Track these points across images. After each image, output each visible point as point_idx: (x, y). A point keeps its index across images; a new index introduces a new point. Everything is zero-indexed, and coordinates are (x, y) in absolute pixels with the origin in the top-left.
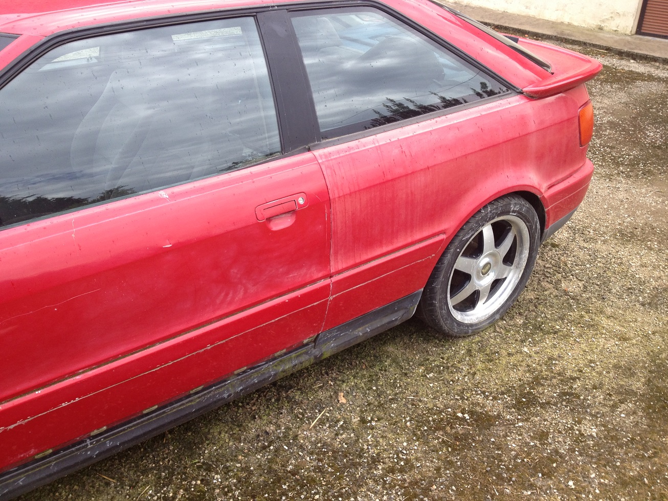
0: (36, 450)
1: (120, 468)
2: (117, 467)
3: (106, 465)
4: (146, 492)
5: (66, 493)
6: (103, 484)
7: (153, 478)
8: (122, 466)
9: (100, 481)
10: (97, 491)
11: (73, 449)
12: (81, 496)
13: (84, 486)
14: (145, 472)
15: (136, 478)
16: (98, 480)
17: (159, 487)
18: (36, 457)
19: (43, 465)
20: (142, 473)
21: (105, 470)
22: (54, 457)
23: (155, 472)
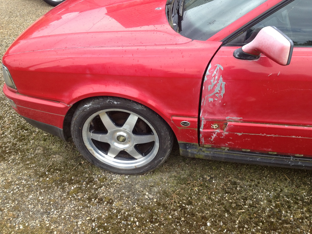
0: (272, 150)
1: (294, 176)
2: (292, 175)
3: (287, 171)
4: (303, 193)
5: (267, 173)
6: (284, 178)
7: (308, 188)
8: (295, 175)
9: (283, 176)
10: (281, 180)
11: (284, 157)
12: (273, 178)
13: (275, 175)
14: (305, 184)
15: (300, 184)
16: (282, 176)
17: (310, 194)
18: (269, 153)
19: (270, 157)
20: (303, 183)
21: (286, 173)
22: (275, 156)
23: (309, 186)
